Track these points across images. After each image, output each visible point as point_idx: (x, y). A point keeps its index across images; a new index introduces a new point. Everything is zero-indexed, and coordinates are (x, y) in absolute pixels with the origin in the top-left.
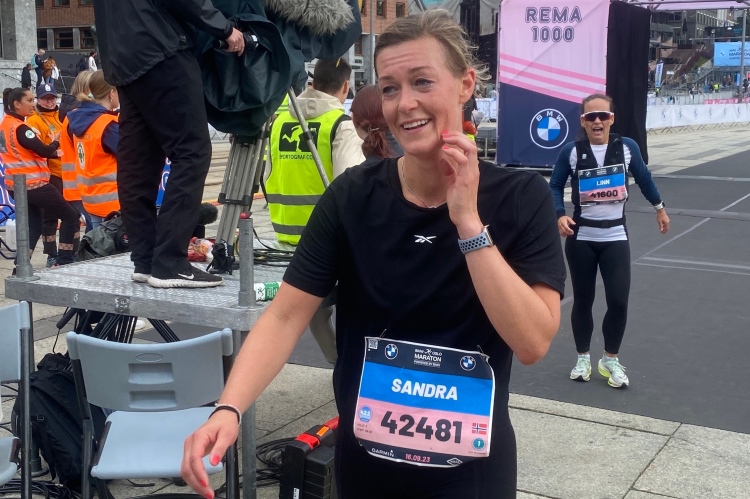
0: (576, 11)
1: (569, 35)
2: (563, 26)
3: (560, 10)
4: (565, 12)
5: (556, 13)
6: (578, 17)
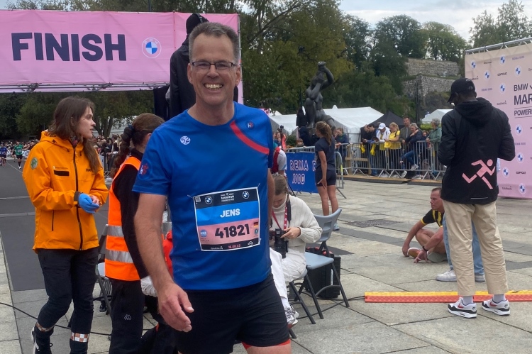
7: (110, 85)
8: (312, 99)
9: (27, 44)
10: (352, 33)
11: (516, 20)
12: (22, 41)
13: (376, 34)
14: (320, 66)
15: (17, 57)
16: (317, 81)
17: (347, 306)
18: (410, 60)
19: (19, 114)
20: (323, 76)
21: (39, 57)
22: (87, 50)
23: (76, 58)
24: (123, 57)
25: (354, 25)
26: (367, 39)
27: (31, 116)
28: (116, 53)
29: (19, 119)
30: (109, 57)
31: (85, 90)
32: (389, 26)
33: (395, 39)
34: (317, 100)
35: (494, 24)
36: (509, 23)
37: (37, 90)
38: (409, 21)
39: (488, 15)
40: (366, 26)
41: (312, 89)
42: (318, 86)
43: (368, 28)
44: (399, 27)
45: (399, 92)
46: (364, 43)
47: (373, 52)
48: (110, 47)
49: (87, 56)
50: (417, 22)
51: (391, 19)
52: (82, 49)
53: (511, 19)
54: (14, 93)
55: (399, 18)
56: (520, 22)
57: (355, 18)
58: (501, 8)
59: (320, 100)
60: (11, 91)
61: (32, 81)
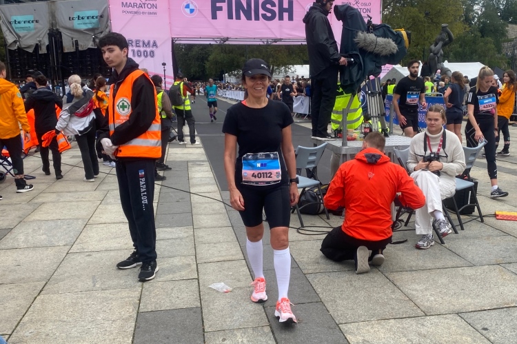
0: (155, 42)
1: (152, 54)
2: (148, 50)
3: (146, 42)
4: (149, 43)
5: (144, 43)
6: (156, 45)
7: (280, 40)
8: (435, 54)
9: (222, 7)
12: (218, 5)
13: (483, 4)
14: (444, 28)
15: (214, 17)
16: (439, 40)
17: (482, 221)
18: (510, 25)
19: (208, 61)
20: (445, 35)
21: (230, 17)
22: (264, 12)
23: (257, 18)
24: (291, 18)
26: (476, 7)
27: (216, 63)
28: (286, 15)
29: (207, 65)
30: (281, 18)
31: (261, 43)
33: (498, 8)
34: (439, 55)
37: (227, 43)
41: (435, 46)
42: (440, 44)
45: (499, 51)
48: (282, 10)
49: (265, 17)
52: (261, 11)
54: (210, 44)
59: (441, 55)
60: (208, 43)
61: (225, 35)
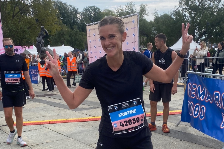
8: (39, 42)
10: (71, 13)
11: (132, 10)
13: (82, 14)
14: (42, 28)
25: (72, 9)
26: (78, 16)
32: (89, 10)
33: (91, 16)
34: (42, 43)
35: (124, 12)
36: (130, 11)
38: (97, 8)
39: (121, 8)
40: (77, 10)
43: (78, 11)
44: (92, 11)
46: (77, 17)
47: (81, 21)
50: (100, 9)
51: (89, 7)
53: (131, 9)
55: (93, 7)
56: (134, 11)
57: (72, 6)
58: (126, 5)
59: (43, 43)
